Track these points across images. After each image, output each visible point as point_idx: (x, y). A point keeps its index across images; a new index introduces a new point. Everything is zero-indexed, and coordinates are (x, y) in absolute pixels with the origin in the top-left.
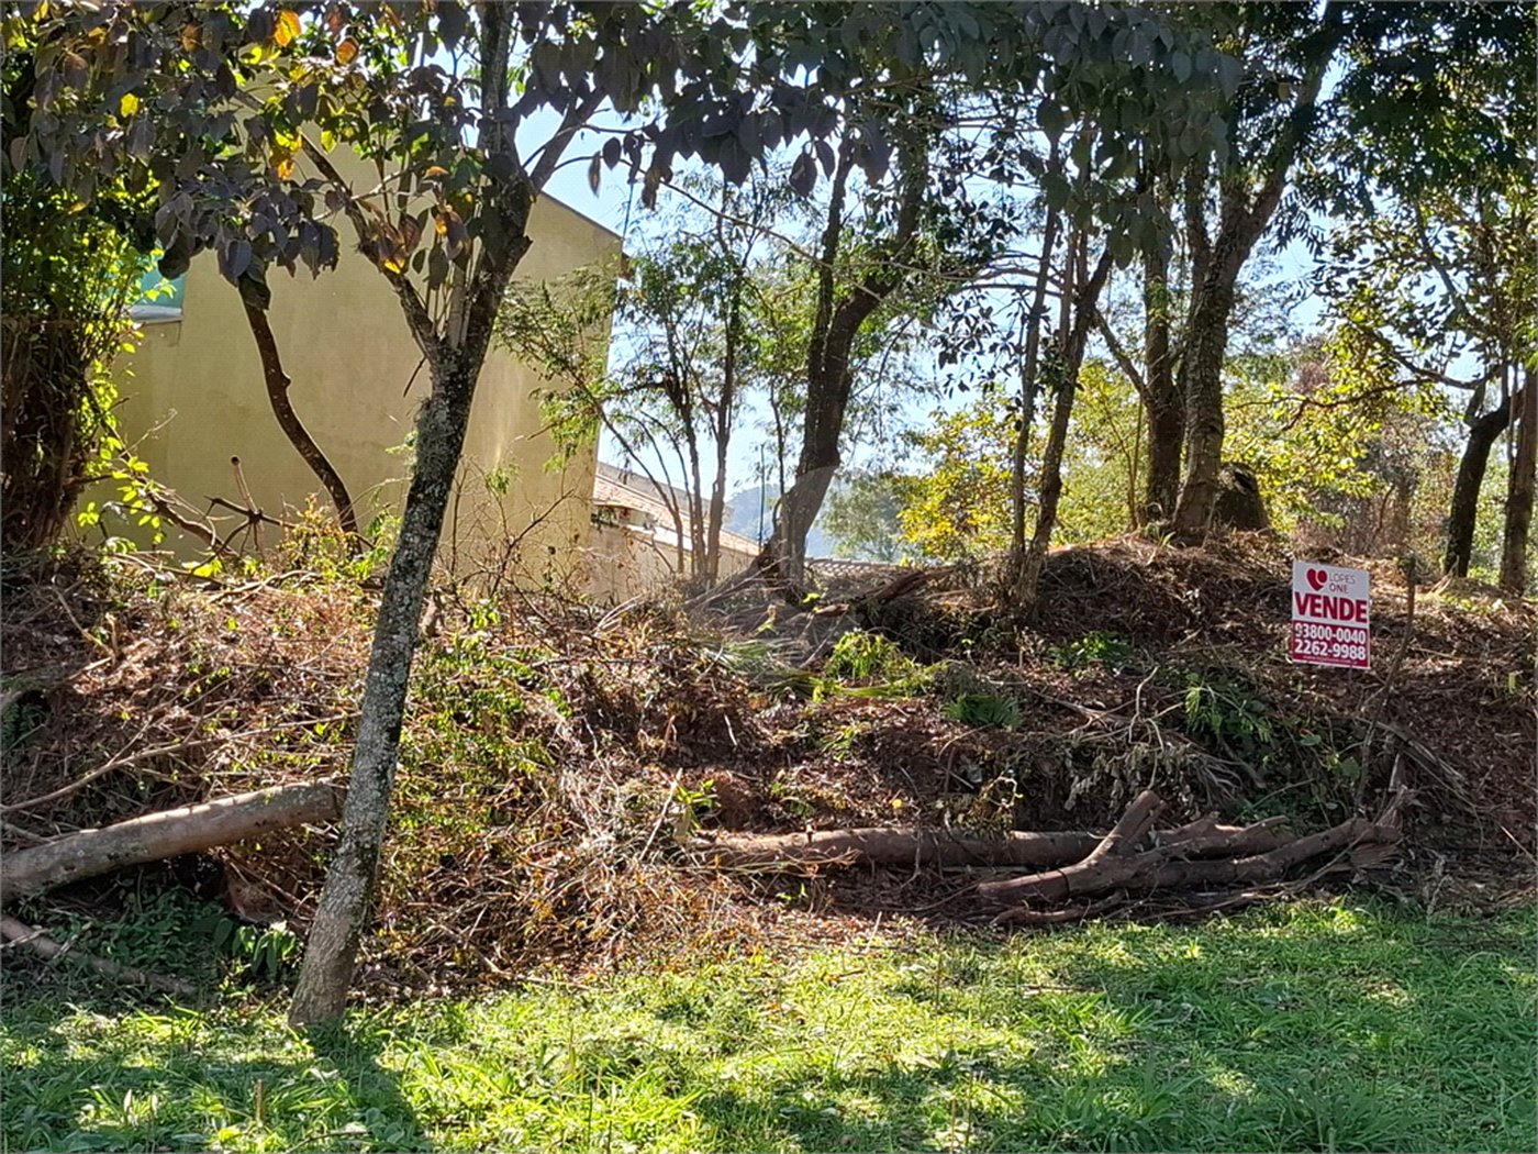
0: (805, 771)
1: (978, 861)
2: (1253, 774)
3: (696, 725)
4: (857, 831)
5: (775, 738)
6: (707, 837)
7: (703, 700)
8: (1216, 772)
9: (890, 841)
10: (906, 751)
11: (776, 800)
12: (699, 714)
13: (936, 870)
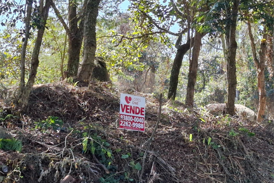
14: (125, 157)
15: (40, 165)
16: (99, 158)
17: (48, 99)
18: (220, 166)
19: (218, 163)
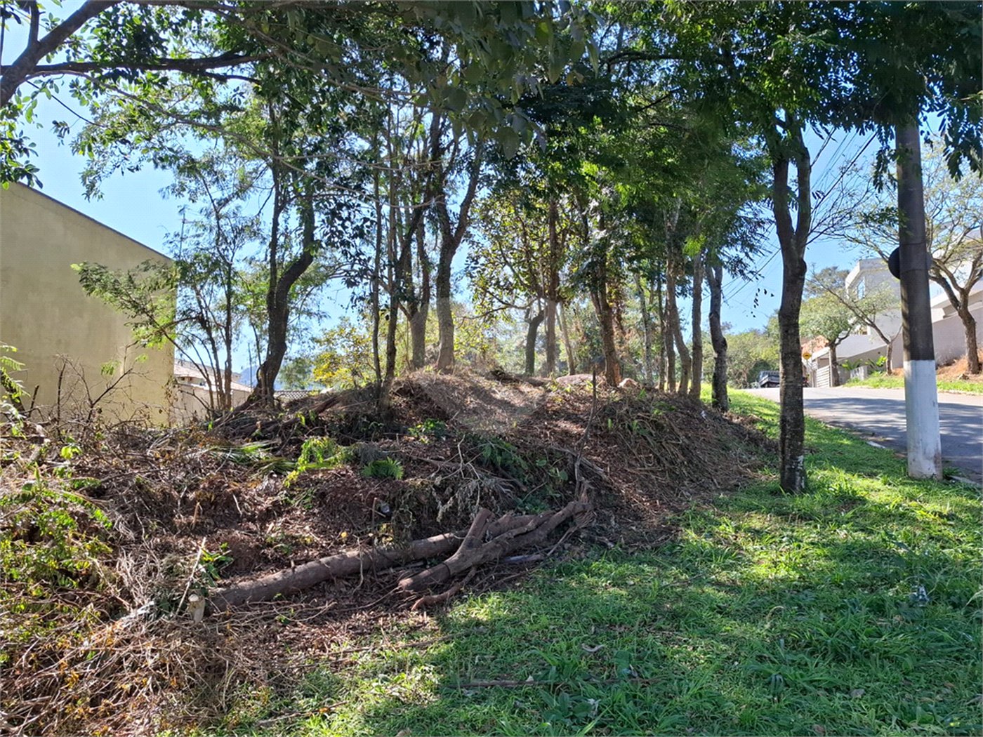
0: (287, 522)
1: (396, 564)
2: (520, 484)
3: (215, 504)
4: (323, 560)
5: (267, 503)
6: (225, 585)
7: (218, 487)
8: (505, 487)
9: (344, 563)
10: (345, 500)
11: (270, 545)
12: (216, 496)
13: (373, 575)
14: (541, 463)
15: (435, 494)
16: (506, 469)
17: (412, 395)
18: (655, 456)
19: (651, 452)
